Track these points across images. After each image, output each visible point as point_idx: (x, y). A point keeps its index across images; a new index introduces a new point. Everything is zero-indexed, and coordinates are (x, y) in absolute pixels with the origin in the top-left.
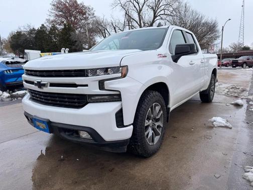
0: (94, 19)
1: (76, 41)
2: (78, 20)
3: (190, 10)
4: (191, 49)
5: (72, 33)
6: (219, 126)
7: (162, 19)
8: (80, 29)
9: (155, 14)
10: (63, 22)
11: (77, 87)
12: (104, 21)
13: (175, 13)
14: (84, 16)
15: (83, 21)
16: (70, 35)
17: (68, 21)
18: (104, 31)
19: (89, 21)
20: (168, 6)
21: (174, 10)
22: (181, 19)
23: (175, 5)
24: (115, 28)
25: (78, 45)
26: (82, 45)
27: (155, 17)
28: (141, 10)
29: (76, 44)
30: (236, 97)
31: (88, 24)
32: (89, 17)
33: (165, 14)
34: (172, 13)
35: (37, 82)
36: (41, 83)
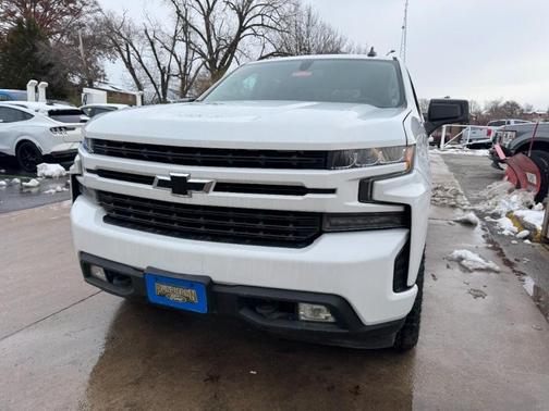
0: (99, 14)
1: (50, 65)
2: (53, 12)
3: (319, 23)
4: (462, 112)
5: (40, 43)
6: (476, 269)
7: (255, 34)
8: (58, 36)
9: (241, 22)
10: (12, 14)
11: (303, 194)
12: (127, 24)
13: (285, 26)
14: (71, 5)
15: (66, 17)
16: (35, 49)
17: (26, 13)
18: (124, 47)
19: (83, 19)
20: (271, 8)
21: (283, 18)
22: (299, 39)
23: (287, 8)
24: (152, 44)
25: (57, 74)
26: (66, 75)
27: (242, 29)
28: (210, 9)
29: (52, 72)
30: (453, 207)
31: (82, 26)
32: (84, 9)
33: (262, 25)
34: (277, 24)
35: (172, 177)
36: (190, 181)
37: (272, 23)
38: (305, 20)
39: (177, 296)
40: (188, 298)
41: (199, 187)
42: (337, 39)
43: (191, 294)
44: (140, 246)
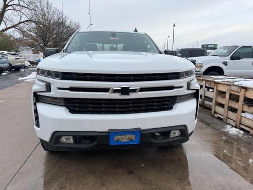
7: (15, 10)
9: (5, 2)
13: (33, 7)
21: (31, 3)
27: (6, 6)
33: (19, 5)
34: (28, 5)
35: (122, 88)
36: (130, 88)
37: (24, 5)
38: (46, 6)
39: (124, 139)
40: (130, 139)
41: (134, 91)
42: (64, 16)
43: (133, 137)
44: (104, 121)
